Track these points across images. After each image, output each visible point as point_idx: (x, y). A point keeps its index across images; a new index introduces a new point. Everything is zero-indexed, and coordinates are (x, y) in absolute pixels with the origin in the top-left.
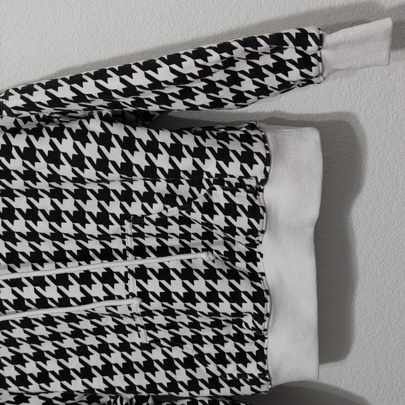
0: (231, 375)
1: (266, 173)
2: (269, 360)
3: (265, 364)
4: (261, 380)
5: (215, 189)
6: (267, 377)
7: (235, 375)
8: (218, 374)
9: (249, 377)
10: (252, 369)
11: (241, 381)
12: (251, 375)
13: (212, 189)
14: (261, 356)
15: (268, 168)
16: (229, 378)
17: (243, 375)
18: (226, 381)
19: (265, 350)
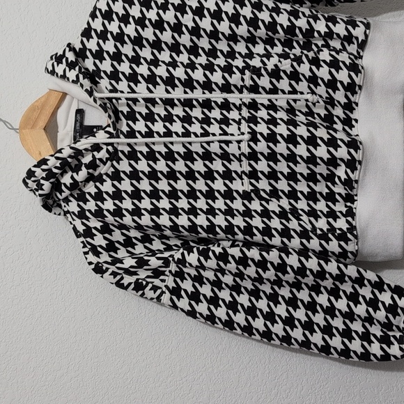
0: (321, 230)
1: (366, 36)
2: (357, 217)
3: (354, 220)
4: (349, 235)
5: (322, 51)
6: (355, 232)
7: (325, 230)
8: (309, 227)
9: (338, 232)
10: (341, 224)
11: (330, 235)
12: (340, 229)
13: (320, 50)
14: (350, 213)
15: (368, 31)
16: (319, 232)
17: (332, 229)
18: (316, 235)
19: (354, 210)
